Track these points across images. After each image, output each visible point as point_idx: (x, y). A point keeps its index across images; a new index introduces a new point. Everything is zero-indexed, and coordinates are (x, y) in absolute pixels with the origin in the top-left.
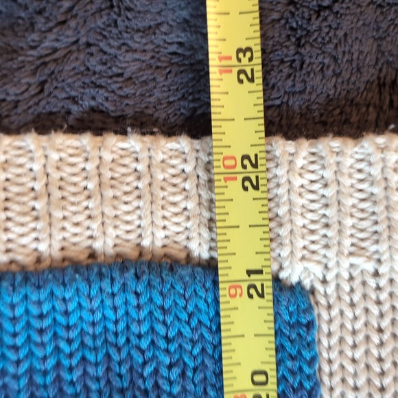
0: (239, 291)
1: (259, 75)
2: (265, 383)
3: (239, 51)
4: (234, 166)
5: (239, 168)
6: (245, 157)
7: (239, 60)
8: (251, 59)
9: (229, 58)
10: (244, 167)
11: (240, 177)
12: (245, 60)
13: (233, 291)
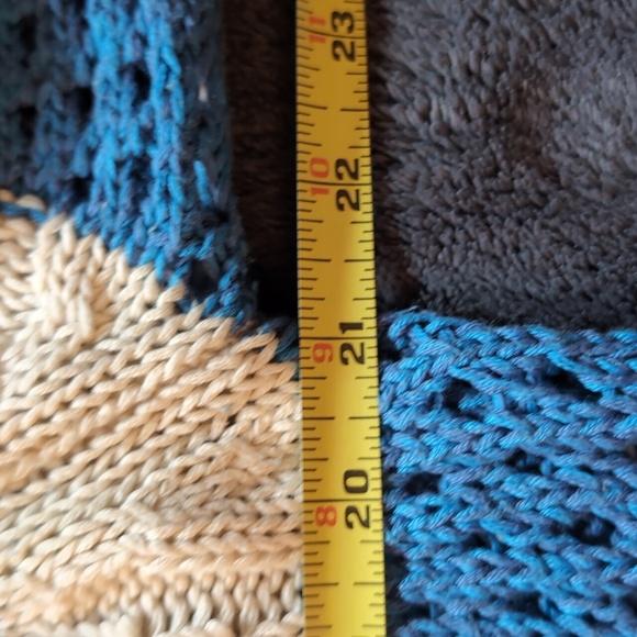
0: (328, 353)
1: (361, 51)
2: (364, 489)
3: (335, 15)
4: (325, 174)
5: (332, 178)
6: (340, 162)
7: (335, 27)
8: (351, 28)
9: (322, 22)
10: (340, 176)
11: (334, 190)
12: (343, 29)
13: (319, 353)
